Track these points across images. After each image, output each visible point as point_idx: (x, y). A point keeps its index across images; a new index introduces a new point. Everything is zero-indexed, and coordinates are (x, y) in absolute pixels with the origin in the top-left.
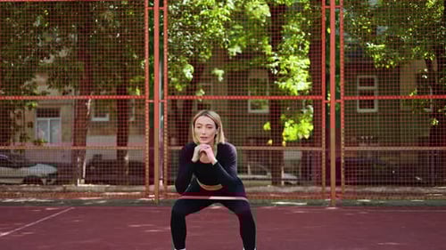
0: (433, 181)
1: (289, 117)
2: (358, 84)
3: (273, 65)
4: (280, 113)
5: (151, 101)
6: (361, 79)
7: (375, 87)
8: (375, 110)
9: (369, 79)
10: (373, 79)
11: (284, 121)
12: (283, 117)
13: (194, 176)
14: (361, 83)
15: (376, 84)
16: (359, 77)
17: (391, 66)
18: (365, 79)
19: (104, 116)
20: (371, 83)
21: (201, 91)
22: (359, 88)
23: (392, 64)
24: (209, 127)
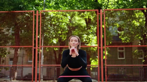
0: (142, 79)
1: (93, 59)
3: (84, 38)
4: (89, 58)
5: (35, 48)
7: (124, 51)
8: (124, 58)
10: (123, 47)
11: (92, 60)
12: (91, 59)
13: (67, 65)
14: (119, 49)
15: (124, 49)
17: (128, 42)
22: (119, 51)
23: (128, 41)
24: (76, 41)
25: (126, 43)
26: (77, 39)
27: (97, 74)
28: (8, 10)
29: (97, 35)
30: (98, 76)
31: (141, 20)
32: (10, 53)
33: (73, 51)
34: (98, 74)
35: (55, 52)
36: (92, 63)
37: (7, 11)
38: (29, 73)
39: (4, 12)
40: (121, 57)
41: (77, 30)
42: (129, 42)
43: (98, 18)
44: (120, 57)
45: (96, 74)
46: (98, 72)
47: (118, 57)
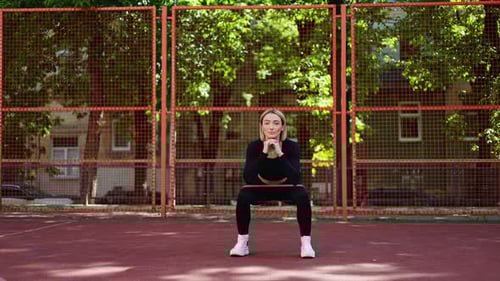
1: (319, 142)
3: (294, 81)
4: (308, 136)
7: (419, 115)
8: (419, 139)
11: (316, 145)
12: (312, 142)
16: (401, 103)
19: (125, 146)
21: (228, 117)
22: (401, 115)
23: (430, 86)
24: (276, 123)
25: (424, 92)
26: (279, 119)
27: (329, 191)
28: (81, 4)
29: (330, 71)
30: (332, 193)
31: (472, 19)
32: (61, 123)
33: (272, 147)
34: (332, 190)
35: (197, 118)
36: (315, 156)
37: (79, 6)
38: (118, 185)
39: (69, 9)
40: (409, 136)
41: (268, 51)
42: (432, 90)
43: (334, 25)
44: (404, 136)
45: (327, 189)
46: (332, 182)
47: (400, 133)
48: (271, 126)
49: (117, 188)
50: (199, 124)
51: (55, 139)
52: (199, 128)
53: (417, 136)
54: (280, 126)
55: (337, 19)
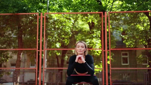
2: (122, 55)
5: (39, 51)
6: (123, 53)
7: (128, 56)
9: (126, 53)
10: (127, 53)
11: (95, 65)
14: (123, 55)
15: (128, 55)
16: (122, 53)
18: (124, 53)
20: (126, 54)
21: (67, 56)
22: (122, 56)
23: (132, 46)
24: (82, 47)
26: (84, 45)
29: (101, 39)
31: (145, 24)
33: (80, 58)
35: (57, 57)
37: (11, 13)
40: (125, 63)
41: (80, 35)
47: (122, 62)
48: (80, 48)
49: (31, 80)
50: (57, 59)
51: (11, 64)
52: (57, 60)
53: (127, 63)
54: (84, 48)
55: (103, 17)
